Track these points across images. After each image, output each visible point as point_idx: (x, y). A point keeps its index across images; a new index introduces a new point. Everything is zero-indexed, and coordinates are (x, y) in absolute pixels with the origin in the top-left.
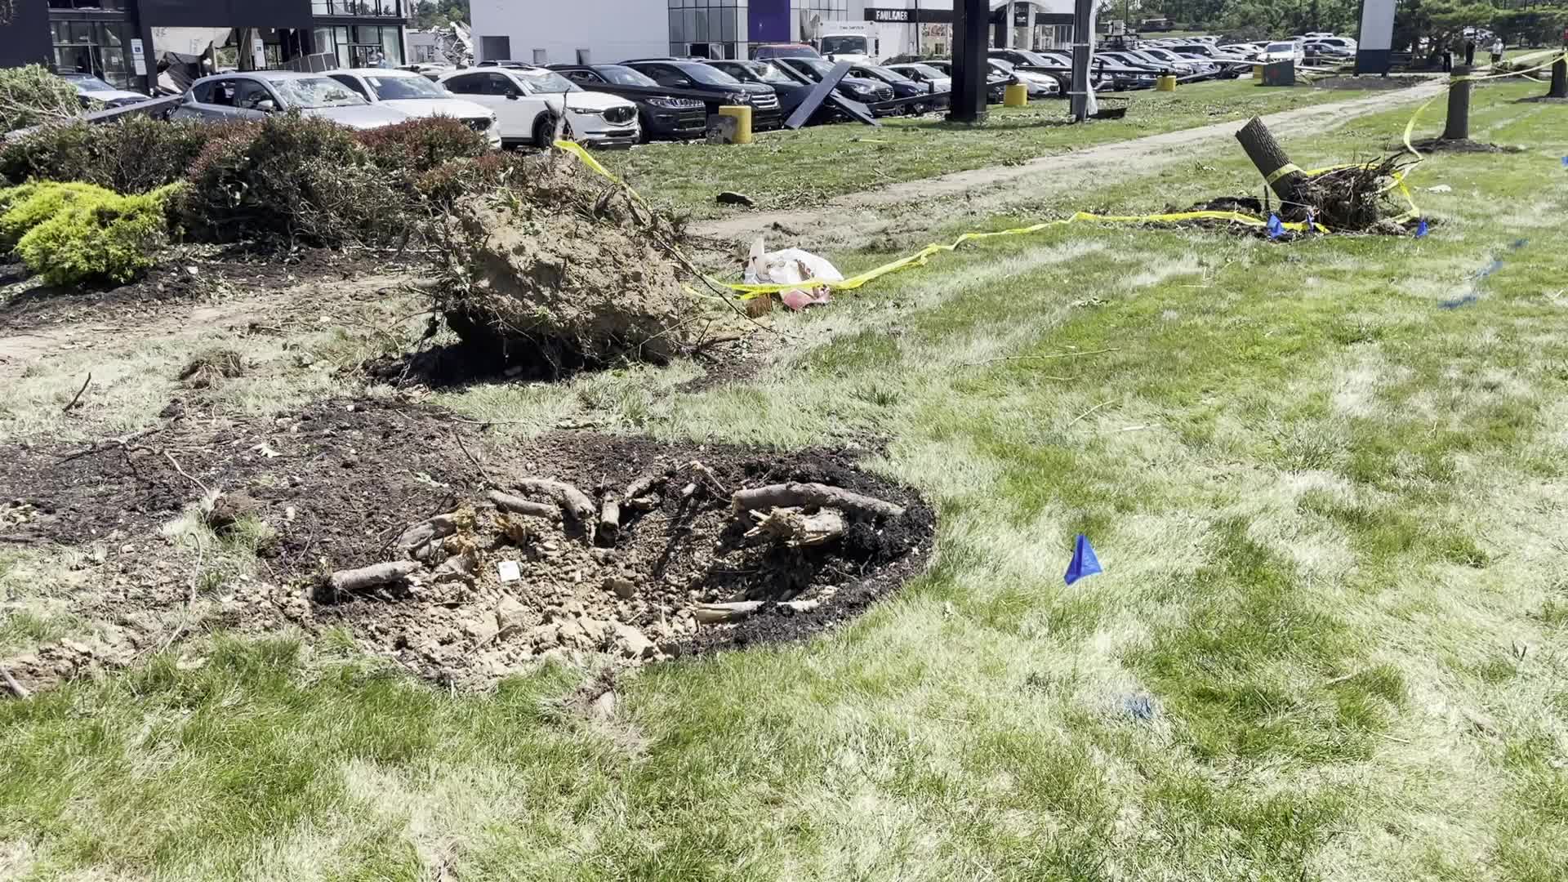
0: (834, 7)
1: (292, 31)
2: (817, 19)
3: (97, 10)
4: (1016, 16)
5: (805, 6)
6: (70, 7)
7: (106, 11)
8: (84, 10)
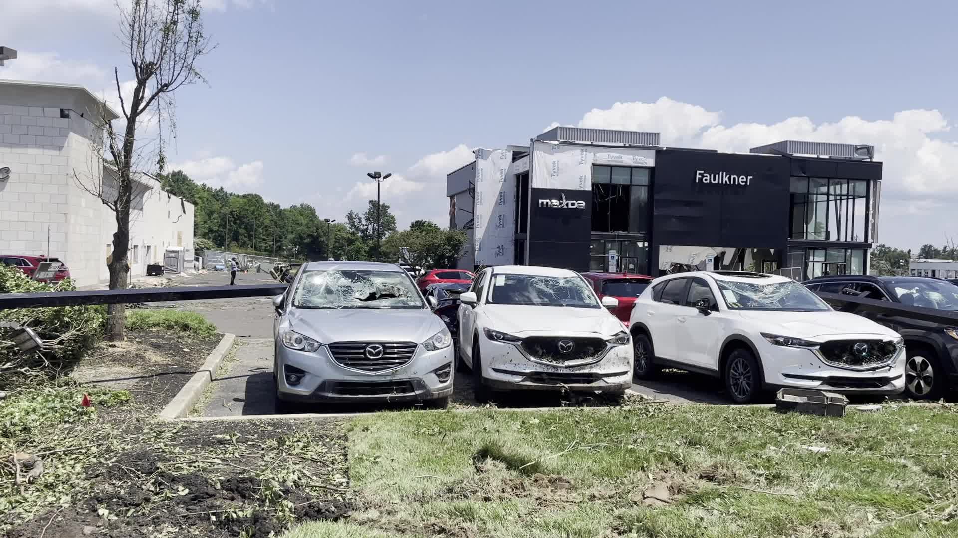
1: (772, 251)
3: (624, 233)
6: (607, 231)
7: (631, 234)
8: (616, 233)
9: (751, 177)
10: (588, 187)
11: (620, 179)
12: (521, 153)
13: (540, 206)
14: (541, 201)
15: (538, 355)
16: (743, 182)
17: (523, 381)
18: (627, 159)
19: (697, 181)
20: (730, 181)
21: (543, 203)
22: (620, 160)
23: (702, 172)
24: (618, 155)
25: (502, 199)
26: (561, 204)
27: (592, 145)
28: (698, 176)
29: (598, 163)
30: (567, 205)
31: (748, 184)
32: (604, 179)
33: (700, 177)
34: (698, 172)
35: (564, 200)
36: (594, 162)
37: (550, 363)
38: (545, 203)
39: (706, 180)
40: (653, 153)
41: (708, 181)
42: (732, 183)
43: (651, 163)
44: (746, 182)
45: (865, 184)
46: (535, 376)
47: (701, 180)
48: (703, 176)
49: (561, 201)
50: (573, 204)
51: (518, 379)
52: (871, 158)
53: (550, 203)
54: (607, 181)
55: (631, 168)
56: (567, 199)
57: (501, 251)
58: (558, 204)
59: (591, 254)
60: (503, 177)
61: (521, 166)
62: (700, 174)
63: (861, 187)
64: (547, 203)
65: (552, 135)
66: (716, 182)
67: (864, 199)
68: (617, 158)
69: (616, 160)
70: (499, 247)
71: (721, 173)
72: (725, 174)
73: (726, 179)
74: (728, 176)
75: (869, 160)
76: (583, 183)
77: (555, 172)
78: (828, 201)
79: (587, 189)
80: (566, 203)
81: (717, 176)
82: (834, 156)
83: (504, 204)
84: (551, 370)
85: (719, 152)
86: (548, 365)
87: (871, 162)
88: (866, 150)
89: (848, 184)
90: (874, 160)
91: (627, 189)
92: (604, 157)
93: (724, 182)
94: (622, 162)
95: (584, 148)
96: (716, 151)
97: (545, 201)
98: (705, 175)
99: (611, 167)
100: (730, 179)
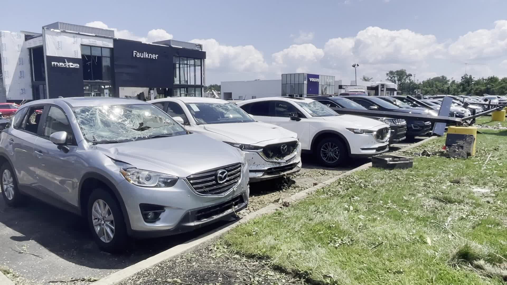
0: (331, 84)
1: (167, 89)
2: (326, 88)
3: (101, 81)
4: (381, 88)
5: (323, 84)
6: (91, 80)
7: (104, 81)
8: (97, 81)
9: (158, 55)
10: (80, 57)
11: (96, 53)
12: (30, 36)
13: (53, 66)
14: (53, 63)
15: (270, 157)
16: (154, 57)
17: (263, 175)
18: (99, 43)
19: (134, 56)
20: (149, 57)
21: (54, 64)
22: (95, 43)
23: (136, 52)
24: (94, 40)
25: (21, 61)
26: (65, 65)
27: (79, 34)
28: (134, 54)
29: (84, 43)
30: (69, 66)
31: (157, 58)
32: (88, 53)
33: (135, 54)
34: (134, 52)
35: (67, 63)
36: (81, 43)
37: (277, 161)
38: (56, 64)
39: (138, 56)
40: (112, 40)
41: (139, 56)
42: (150, 58)
43: (111, 45)
44: (156, 58)
45: (200, 60)
46: (269, 172)
47: (136, 55)
48: (137, 54)
49: (65, 64)
50: (72, 65)
51: (260, 175)
52: (202, 50)
53: (58, 65)
54: (89, 54)
55: (101, 47)
56: (68, 63)
57: (24, 91)
58: (63, 65)
59: (85, 92)
60: (20, 49)
61: (33, 43)
62: (135, 53)
63: (198, 62)
64: (57, 64)
65: (55, 26)
66: (143, 57)
67: (200, 67)
68: (94, 42)
69: (93, 42)
70: (22, 89)
71: (144, 53)
72: (146, 53)
73: (147, 56)
74: (148, 54)
75: (201, 50)
76: (76, 54)
77: (59, 47)
78: (187, 67)
79: (79, 58)
80: (68, 65)
81: (143, 54)
82: (186, 47)
83: (22, 65)
84: (278, 166)
85: (142, 42)
86: (275, 162)
87: (202, 51)
88: (199, 46)
89: (194, 60)
90: (203, 51)
91: (100, 58)
92: (87, 41)
93: (146, 57)
94: (96, 44)
95: (75, 35)
96: (141, 42)
97: (56, 63)
98: (137, 53)
99: (91, 46)
100: (148, 55)
